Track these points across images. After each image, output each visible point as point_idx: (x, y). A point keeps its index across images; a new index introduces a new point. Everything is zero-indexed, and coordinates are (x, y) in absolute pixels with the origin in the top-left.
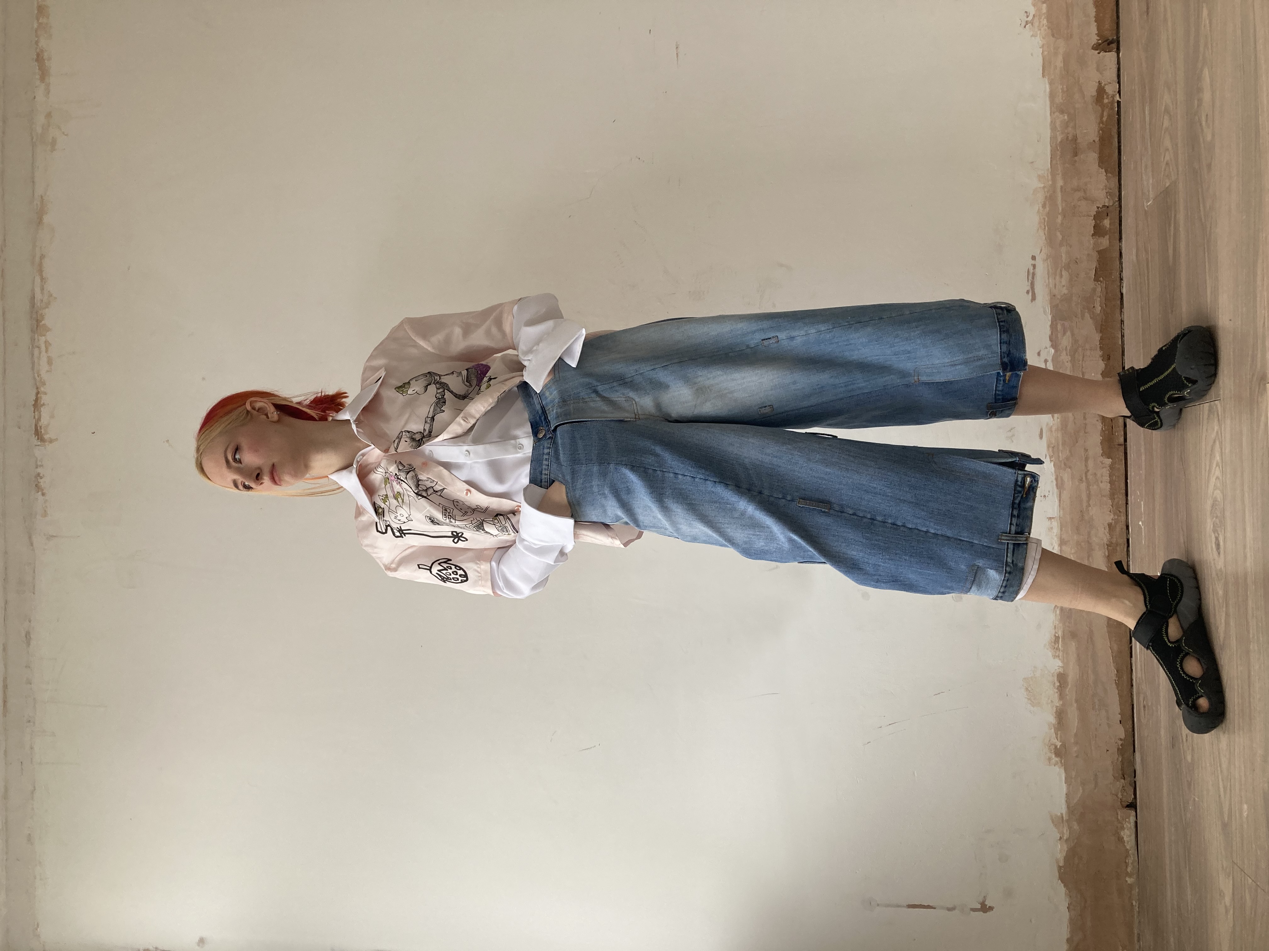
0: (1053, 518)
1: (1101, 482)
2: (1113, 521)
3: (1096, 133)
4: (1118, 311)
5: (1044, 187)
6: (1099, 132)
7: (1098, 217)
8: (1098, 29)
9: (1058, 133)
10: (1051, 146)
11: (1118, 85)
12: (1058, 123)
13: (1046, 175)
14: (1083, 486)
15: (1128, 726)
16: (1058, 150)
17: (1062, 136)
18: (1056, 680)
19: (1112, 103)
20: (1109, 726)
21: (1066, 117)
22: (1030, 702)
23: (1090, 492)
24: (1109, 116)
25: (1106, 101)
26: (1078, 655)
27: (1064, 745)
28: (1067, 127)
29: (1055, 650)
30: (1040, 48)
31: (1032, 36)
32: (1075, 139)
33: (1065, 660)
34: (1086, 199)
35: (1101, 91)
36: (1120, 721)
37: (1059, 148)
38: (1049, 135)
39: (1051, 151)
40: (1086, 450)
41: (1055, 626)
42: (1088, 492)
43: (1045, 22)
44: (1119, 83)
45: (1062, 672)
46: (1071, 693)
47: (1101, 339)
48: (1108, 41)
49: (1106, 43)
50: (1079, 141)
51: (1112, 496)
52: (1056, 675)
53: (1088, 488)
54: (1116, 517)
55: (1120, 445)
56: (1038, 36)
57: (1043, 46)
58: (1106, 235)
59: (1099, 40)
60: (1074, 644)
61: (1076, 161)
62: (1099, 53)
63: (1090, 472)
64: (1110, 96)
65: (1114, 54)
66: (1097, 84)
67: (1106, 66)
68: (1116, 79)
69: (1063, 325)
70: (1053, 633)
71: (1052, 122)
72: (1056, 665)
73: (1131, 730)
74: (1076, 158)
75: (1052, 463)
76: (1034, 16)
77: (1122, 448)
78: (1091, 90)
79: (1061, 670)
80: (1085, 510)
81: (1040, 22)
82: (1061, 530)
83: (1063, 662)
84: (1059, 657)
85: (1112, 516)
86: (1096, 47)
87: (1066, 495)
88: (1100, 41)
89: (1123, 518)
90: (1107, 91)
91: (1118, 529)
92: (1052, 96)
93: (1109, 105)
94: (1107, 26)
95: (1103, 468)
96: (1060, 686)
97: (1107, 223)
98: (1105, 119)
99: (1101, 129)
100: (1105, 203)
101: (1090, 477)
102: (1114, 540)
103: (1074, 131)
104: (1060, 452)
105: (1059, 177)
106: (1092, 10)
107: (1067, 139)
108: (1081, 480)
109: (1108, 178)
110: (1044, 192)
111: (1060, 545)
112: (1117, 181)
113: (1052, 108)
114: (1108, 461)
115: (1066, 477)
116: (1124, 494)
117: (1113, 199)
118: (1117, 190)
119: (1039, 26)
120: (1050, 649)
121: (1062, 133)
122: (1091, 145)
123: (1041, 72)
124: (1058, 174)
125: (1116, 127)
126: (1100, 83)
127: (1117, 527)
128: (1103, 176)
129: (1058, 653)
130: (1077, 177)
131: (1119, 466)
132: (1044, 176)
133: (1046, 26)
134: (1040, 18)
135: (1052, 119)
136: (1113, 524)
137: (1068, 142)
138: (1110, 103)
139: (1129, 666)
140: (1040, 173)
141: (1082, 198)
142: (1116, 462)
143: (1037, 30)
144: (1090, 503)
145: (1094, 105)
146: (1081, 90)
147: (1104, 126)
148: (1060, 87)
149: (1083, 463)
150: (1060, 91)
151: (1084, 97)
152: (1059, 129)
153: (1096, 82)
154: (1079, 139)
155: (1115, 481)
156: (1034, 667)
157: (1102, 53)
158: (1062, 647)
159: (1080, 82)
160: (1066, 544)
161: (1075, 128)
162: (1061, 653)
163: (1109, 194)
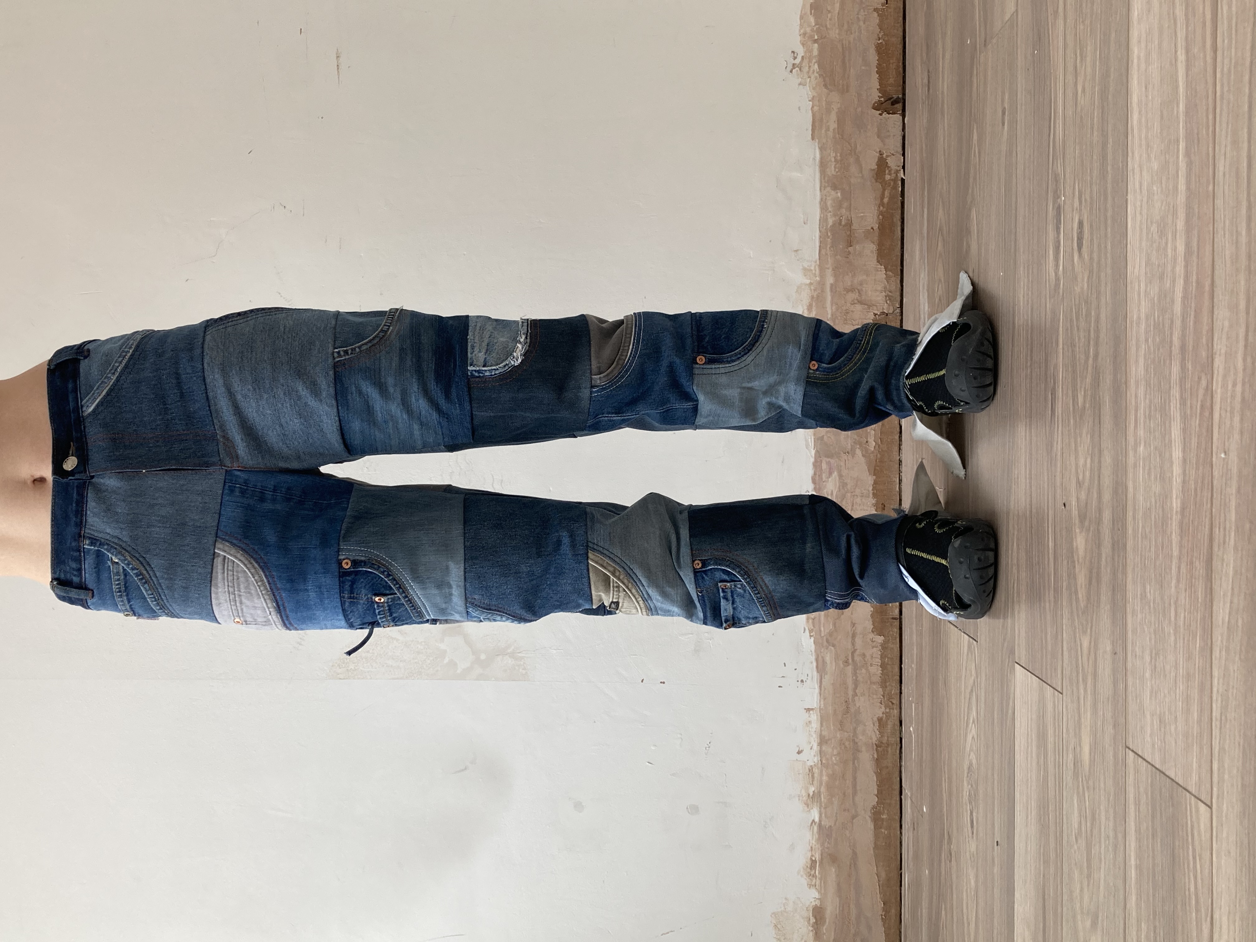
0: (812, 709)
1: (871, 665)
2: (884, 715)
3: (876, 218)
4: (897, 448)
5: (811, 284)
6: (878, 217)
8: (880, 84)
9: (829, 215)
10: (820, 231)
11: (902, 157)
12: (829, 203)
13: (812, 268)
14: (850, 669)
16: (828, 238)
17: (834, 219)
18: (811, 915)
19: (895, 180)
21: (839, 194)
23: (857, 677)
24: (891, 197)
25: (888, 177)
26: (838, 885)
28: (840, 207)
29: (811, 877)
30: (810, 101)
31: (800, 84)
32: (849, 224)
33: (823, 891)
34: (860, 302)
35: (882, 163)
37: (829, 234)
38: (818, 218)
39: (820, 237)
40: (853, 625)
41: (812, 847)
42: (854, 677)
43: (816, 66)
44: (904, 155)
45: (819, 905)
46: (828, 931)
47: (875, 483)
48: (892, 100)
49: (890, 102)
50: (853, 227)
51: (883, 684)
52: (811, 909)
53: (855, 674)
54: (888, 710)
55: (893, 618)
56: (808, 85)
57: (812, 100)
59: (881, 97)
60: (834, 870)
61: (849, 253)
62: (881, 114)
63: (857, 652)
64: (892, 172)
65: (898, 117)
66: (878, 155)
67: (888, 131)
68: (900, 150)
69: (828, 463)
70: (809, 854)
71: (822, 199)
72: (811, 896)
74: (850, 249)
75: (812, 639)
76: (803, 57)
77: (897, 623)
78: (871, 163)
79: (818, 903)
80: (850, 700)
81: (810, 67)
82: (821, 725)
83: (820, 893)
84: (815, 886)
85: (883, 709)
86: (878, 106)
87: (827, 679)
88: (882, 99)
89: (896, 712)
90: (890, 164)
91: (890, 726)
92: (823, 165)
93: (892, 183)
94: (891, 81)
95: (873, 647)
96: (816, 923)
98: (886, 200)
99: (881, 213)
100: (883, 309)
101: (857, 658)
102: (885, 740)
103: (848, 213)
104: (822, 625)
105: (829, 273)
106: (873, 57)
107: (840, 224)
108: (846, 662)
109: (888, 278)
110: (811, 289)
111: (820, 744)
112: (899, 282)
113: (823, 180)
114: (880, 639)
115: (828, 659)
116: (898, 682)
117: (893, 305)
118: (898, 294)
119: (808, 72)
120: (805, 876)
121: (835, 215)
122: (868, 234)
123: (810, 132)
124: (828, 269)
125: (900, 211)
126: (881, 154)
127: (889, 723)
128: (881, 274)
129: (814, 881)
130: (850, 275)
131: (892, 646)
132: (811, 270)
133: (817, 73)
134: (810, 61)
135: (821, 195)
136: (884, 718)
137: (841, 227)
138: (892, 180)
139: (899, 898)
140: (806, 265)
141: (856, 301)
142: (889, 640)
143: (806, 76)
144: (857, 691)
145: (873, 181)
146: (858, 161)
147: (885, 209)
148: (834, 155)
149: (850, 640)
150: (833, 160)
151: (861, 171)
152: (830, 209)
153: (877, 152)
154: (854, 225)
155: (888, 664)
156: (786, 899)
157: (885, 115)
158: (819, 873)
159: (857, 151)
160: (826, 743)
161: (850, 210)
162: (818, 883)
163: (889, 298)
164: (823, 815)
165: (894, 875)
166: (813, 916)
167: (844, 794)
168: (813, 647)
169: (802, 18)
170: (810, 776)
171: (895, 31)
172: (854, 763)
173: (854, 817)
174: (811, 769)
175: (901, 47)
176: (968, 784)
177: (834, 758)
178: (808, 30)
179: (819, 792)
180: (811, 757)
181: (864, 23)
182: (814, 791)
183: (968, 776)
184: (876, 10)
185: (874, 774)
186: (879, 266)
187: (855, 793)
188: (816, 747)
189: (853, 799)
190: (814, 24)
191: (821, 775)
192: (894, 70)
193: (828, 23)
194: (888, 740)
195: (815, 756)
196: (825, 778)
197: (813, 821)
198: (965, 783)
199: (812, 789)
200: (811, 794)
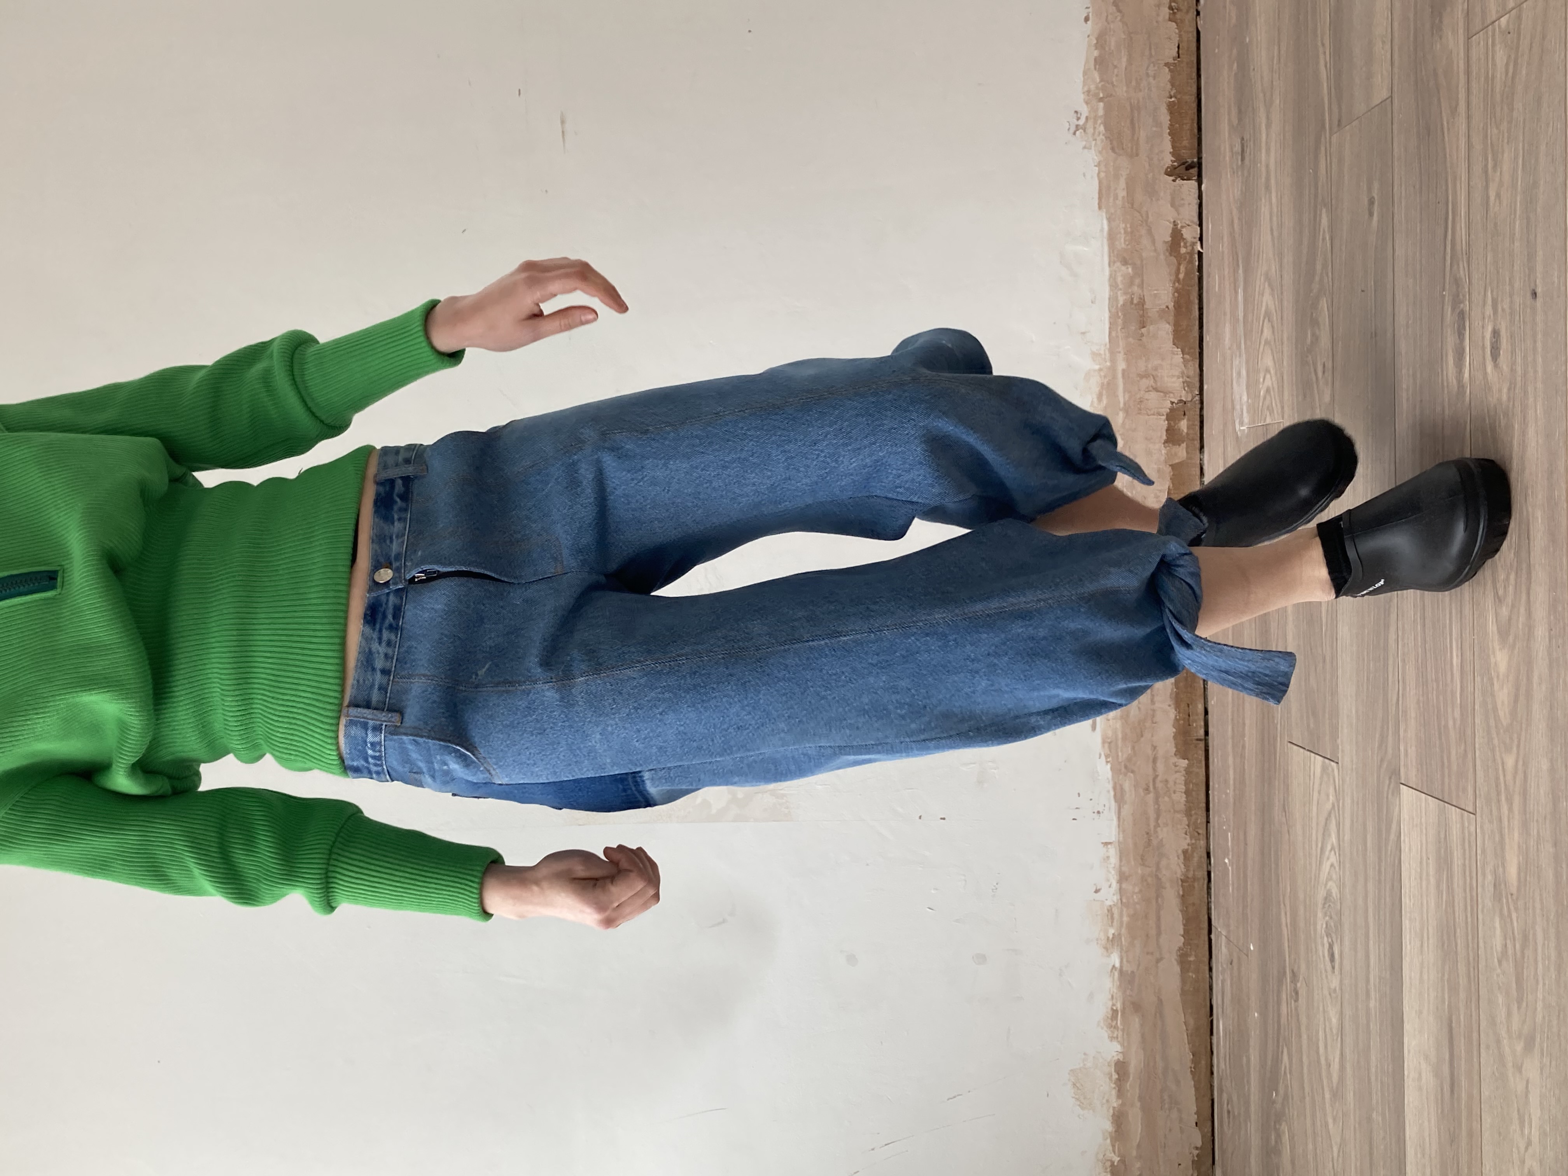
0: (1110, 843)
1: (1175, 792)
2: (1190, 847)
3: (1171, 295)
5: (1100, 370)
6: (1173, 295)
7: (1173, 416)
8: (1173, 147)
9: (1119, 293)
10: (1110, 311)
11: (1199, 228)
12: (1119, 279)
13: (1102, 352)
14: (1150, 798)
15: (1206, 1130)
16: (1119, 317)
17: (1125, 297)
18: (1113, 1070)
19: (1191, 254)
20: (1182, 1131)
21: (1130, 270)
22: (1078, 1103)
23: (1159, 806)
24: (1186, 274)
25: (1183, 250)
26: (1143, 1036)
27: (1122, 1161)
28: (1131, 283)
29: (1112, 1029)
30: (1096, 166)
31: (1085, 148)
32: (1142, 303)
33: (1125, 1044)
34: (1156, 390)
35: (1177, 235)
36: (1196, 1123)
37: (1120, 314)
38: (1107, 296)
39: (1110, 318)
40: (1154, 748)
41: (1112, 996)
42: (1156, 806)
43: (1102, 128)
44: (1201, 225)
45: (1121, 1060)
46: (1133, 1087)
48: (1187, 164)
49: (1184, 166)
50: (1145, 306)
51: (1188, 813)
52: (1113, 1064)
53: (1157, 801)
54: (1193, 841)
55: (1197, 740)
56: (1093, 148)
57: (1098, 165)
58: (1183, 443)
59: (1174, 162)
60: (1137, 1020)
61: (1142, 335)
62: (1174, 181)
63: (1159, 778)
64: (1188, 244)
65: (1193, 184)
66: (1172, 225)
67: (1183, 199)
68: (1196, 220)
70: (1110, 1003)
71: (1111, 276)
72: (1113, 1050)
73: (1210, 1134)
74: (1143, 330)
75: (1109, 766)
76: (1087, 118)
77: (1202, 745)
78: (1164, 235)
79: (1121, 1057)
80: (1152, 832)
81: (1095, 128)
82: (1121, 860)
83: (1122, 1045)
84: (1117, 1038)
85: (1188, 841)
86: (1171, 172)
87: (1127, 809)
88: (1175, 164)
89: (1203, 843)
90: (1185, 236)
91: (1196, 858)
92: (1112, 237)
93: (1188, 257)
94: (1185, 143)
95: (1176, 772)
96: (1119, 1080)
97: (1183, 425)
98: (1181, 276)
99: (1177, 290)
100: (1181, 396)
101: (1159, 785)
102: (1190, 875)
103: (1140, 291)
104: (1119, 750)
105: (1120, 357)
106: (1165, 118)
107: (1132, 302)
108: (1147, 790)
109: (1185, 362)
110: (1101, 376)
111: (1120, 882)
112: (1197, 366)
113: (1112, 255)
114: (1184, 763)
115: (1127, 785)
116: (1204, 809)
117: (1192, 392)
118: (1197, 379)
119: (1093, 134)
120: (1105, 1028)
121: (1125, 293)
122: (1163, 313)
123: (1097, 202)
124: (1120, 352)
125: (1197, 288)
126: (1175, 224)
127: (1195, 855)
128: (1178, 358)
129: (1116, 1033)
130: (1144, 358)
131: (1197, 770)
132: (1100, 354)
133: (1103, 135)
134: (1095, 123)
135: (1111, 271)
136: (1189, 850)
137: (1133, 306)
138: (1188, 253)
139: (1209, 1048)
140: (1095, 349)
141: (1151, 389)
142: (1193, 764)
143: (1091, 139)
144: (1159, 822)
145: (1167, 254)
146: (1150, 232)
147: (1180, 286)
148: (1122, 226)
149: (1151, 765)
150: (1122, 231)
151: (1153, 242)
152: (1121, 286)
153: (1170, 223)
154: (1147, 303)
155: (1193, 790)
156: (1085, 1054)
157: (1179, 181)
158: (1121, 1024)
159: (1149, 220)
160: (1127, 880)
161: (1143, 288)
162: (1120, 1033)
163: (1187, 384)
164: (1125, 960)
165: (1205, 1022)
166: (1115, 1071)
167: (1147, 936)
168: (1109, 774)
169: (1085, 73)
170: (1109, 917)
171: (1189, 89)
172: (1157, 902)
173: (1158, 961)
174: (1110, 910)
175: (1195, 105)
176: (1325, 915)
177: (1135, 897)
178: (1093, 87)
179: (1119, 934)
180: (1110, 896)
181: (1154, 79)
182: (1113, 934)
183: (1324, 907)
184: (1167, 64)
185: (1180, 913)
186: (1176, 349)
187: (1159, 933)
188: (1115, 885)
189: (1157, 940)
190: (1098, 80)
191: (1121, 915)
192: (1188, 132)
193: (1114, 79)
194: (1194, 875)
195: (1114, 895)
196: (1125, 919)
197: (1114, 966)
198: (1320, 915)
199: (1112, 931)
200: (1111, 937)
